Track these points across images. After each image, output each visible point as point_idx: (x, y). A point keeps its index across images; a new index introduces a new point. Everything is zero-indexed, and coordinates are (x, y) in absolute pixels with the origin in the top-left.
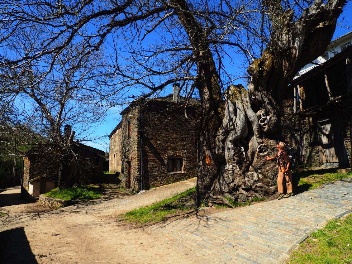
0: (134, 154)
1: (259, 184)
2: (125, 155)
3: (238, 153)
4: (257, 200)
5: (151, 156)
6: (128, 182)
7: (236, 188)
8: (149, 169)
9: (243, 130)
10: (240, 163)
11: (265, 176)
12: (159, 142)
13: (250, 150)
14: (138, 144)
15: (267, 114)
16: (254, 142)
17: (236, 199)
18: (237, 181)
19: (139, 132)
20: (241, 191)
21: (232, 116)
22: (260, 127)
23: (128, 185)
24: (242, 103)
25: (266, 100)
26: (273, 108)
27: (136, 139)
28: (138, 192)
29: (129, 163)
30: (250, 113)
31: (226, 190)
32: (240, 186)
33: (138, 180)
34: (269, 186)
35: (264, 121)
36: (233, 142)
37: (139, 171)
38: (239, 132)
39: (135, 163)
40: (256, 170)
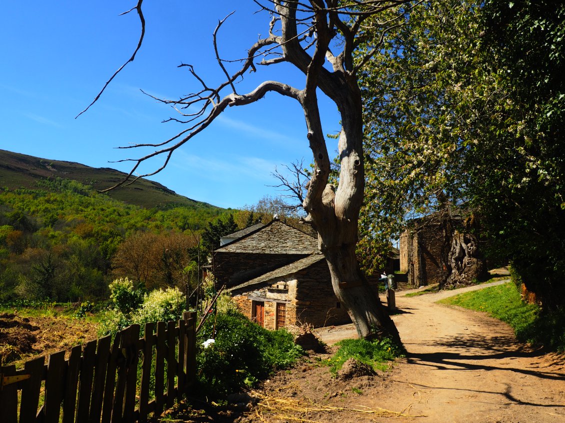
0: (415, 259)
1: (464, 280)
2: (410, 259)
3: (457, 264)
4: (463, 287)
5: (428, 261)
6: (413, 280)
7: (455, 282)
8: (427, 270)
9: (459, 253)
10: (458, 269)
11: (468, 276)
12: (435, 250)
13: (464, 263)
14: (418, 252)
15: (472, 246)
16: (466, 260)
17: (455, 287)
18: (456, 279)
19: (418, 243)
20: (458, 283)
21: (455, 246)
22: (469, 253)
23: (413, 283)
24: (459, 239)
25: (471, 238)
26: (475, 243)
27: (417, 248)
28: (419, 287)
29: (413, 265)
30: (464, 245)
31: (451, 282)
32: (457, 281)
33: (419, 278)
34: (469, 280)
35: (470, 249)
36: (455, 259)
37: (419, 272)
38: (457, 255)
39: (416, 266)
40: (465, 273)
